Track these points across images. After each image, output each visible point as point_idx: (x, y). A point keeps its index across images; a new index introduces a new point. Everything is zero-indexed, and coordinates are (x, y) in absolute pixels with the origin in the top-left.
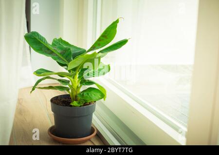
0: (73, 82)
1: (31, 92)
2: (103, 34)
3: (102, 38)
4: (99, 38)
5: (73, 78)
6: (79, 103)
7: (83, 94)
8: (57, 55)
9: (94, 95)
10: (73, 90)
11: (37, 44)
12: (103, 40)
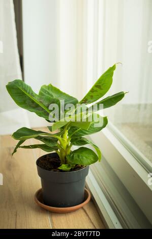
0: (62, 142)
1: (13, 154)
2: (97, 83)
3: (95, 89)
4: (92, 89)
5: (62, 137)
6: (69, 166)
7: (73, 156)
8: (43, 109)
9: (86, 157)
10: (62, 150)
11: (20, 96)
12: (96, 91)
